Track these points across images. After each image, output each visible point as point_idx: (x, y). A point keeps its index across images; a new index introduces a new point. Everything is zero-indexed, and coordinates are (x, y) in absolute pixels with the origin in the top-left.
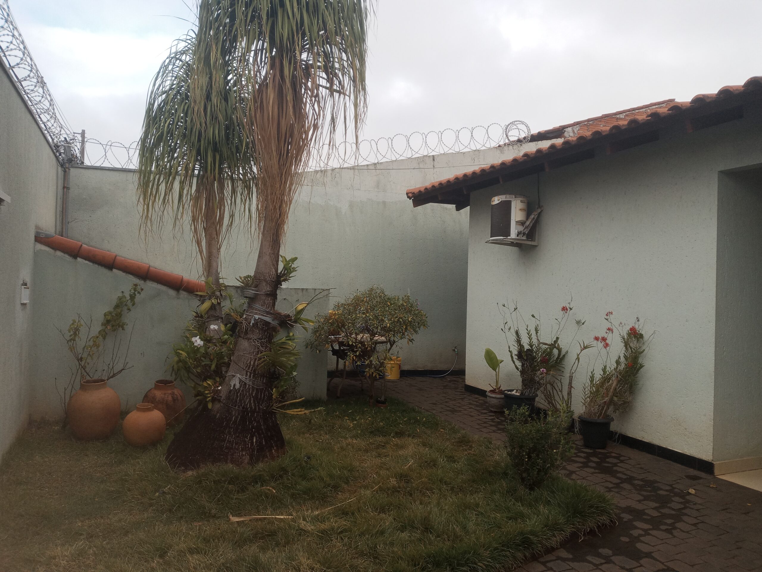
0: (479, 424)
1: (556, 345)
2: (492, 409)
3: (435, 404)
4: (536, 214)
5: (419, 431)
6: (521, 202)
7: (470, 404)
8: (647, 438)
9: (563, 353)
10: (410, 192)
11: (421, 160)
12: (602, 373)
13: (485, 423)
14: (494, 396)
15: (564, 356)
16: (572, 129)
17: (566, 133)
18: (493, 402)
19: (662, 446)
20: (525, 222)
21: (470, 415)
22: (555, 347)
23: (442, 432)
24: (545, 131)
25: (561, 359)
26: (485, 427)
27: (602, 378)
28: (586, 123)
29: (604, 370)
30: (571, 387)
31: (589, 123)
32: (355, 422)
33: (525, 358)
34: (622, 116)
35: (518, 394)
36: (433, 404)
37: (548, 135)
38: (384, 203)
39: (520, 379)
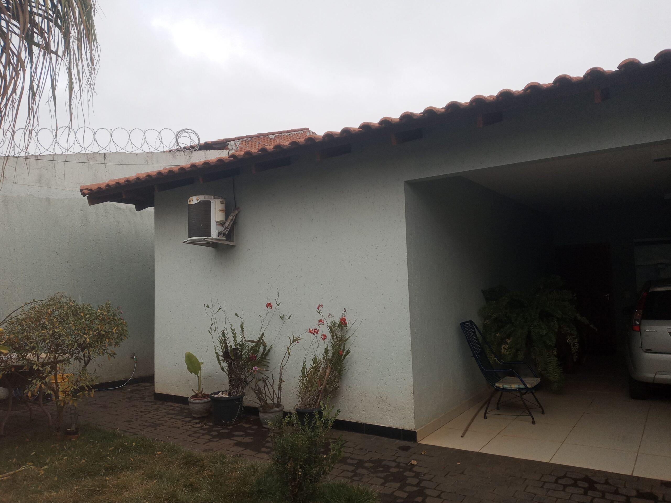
0: (190, 436)
1: (262, 341)
2: (195, 416)
3: (130, 421)
4: (234, 215)
5: (132, 460)
6: (221, 202)
7: (169, 414)
8: (355, 419)
9: (268, 348)
10: (85, 188)
11: (91, 157)
12: (312, 363)
13: (195, 432)
14: (197, 401)
15: (269, 350)
16: (234, 143)
17: (229, 145)
18: (196, 408)
19: (369, 423)
20: (225, 223)
21: (175, 427)
22: (261, 343)
23: (159, 455)
24: (212, 142)
25: (265, 354)
26: (198, 438)
27: (313, 368)
28: (245, 139)
29: (315, 360)
30: (282, 380)
31: (248, 140)
32: (46, 467)
33: (233, 358)
34: (273, 137)
35: (226, 396)
36: (128, 421)
37: (214, 146)
38: (48, 200)
39: (227, 379)
